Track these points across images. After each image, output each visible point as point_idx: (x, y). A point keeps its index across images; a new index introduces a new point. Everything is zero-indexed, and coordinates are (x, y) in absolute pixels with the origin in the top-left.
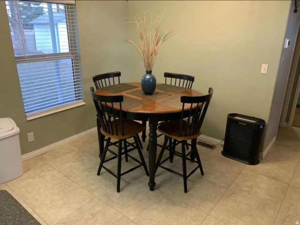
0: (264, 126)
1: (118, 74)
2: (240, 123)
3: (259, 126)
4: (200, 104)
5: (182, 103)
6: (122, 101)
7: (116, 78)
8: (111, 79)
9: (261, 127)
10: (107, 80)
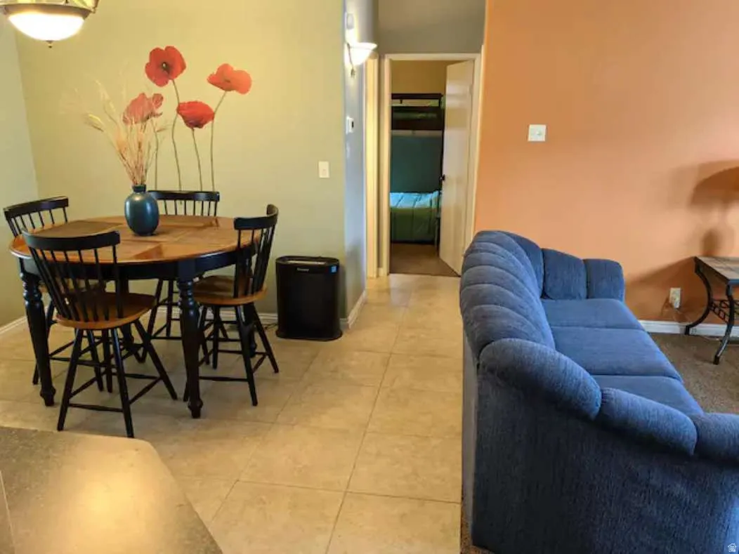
0: (338, 267)
1: (63, 203)
2: (298, 269)
3: (330, 268)
4: (265, 230)
5: (237, 231)
6: (118, 242)
7: (58, 213)
8: (45, 214)
9: (334, 269)
10: (35, 215)
